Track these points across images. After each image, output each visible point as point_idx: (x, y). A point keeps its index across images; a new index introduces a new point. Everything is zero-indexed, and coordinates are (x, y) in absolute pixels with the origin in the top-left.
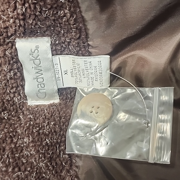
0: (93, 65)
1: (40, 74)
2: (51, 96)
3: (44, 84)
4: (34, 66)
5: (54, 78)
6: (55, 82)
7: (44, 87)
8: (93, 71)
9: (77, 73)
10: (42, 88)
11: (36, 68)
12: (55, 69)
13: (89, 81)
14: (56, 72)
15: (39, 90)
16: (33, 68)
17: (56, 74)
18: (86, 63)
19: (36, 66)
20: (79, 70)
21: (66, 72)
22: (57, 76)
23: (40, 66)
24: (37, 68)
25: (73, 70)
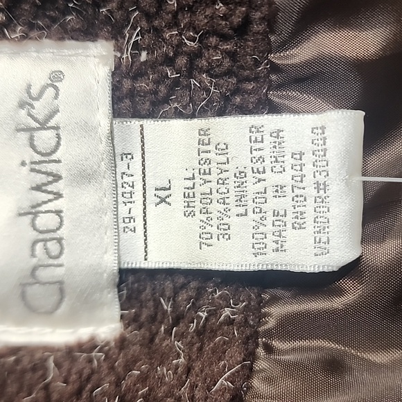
0: (290, 146)
1: (51, 197)
2: (86, 304)
3: (59, 240)
4: (30, 155)
5: (108, 218)
6: (109, 237)
7: (61, 253)
8: (286, 179)
9: (214, 191)
10: (51, 261)
11: (37, 167)
12: (119, 177)
13: (262, 229)
14: (120, 190)
15: (34, 269)
16: (23, 164)
17: (121, 199)
18: (259, 136)
19: (38, 158)
20: (223, 176)
21: (163, 194)
22: (123, 211)
23: (54, 157)
24: (44, 167)
25: (197, 180)
